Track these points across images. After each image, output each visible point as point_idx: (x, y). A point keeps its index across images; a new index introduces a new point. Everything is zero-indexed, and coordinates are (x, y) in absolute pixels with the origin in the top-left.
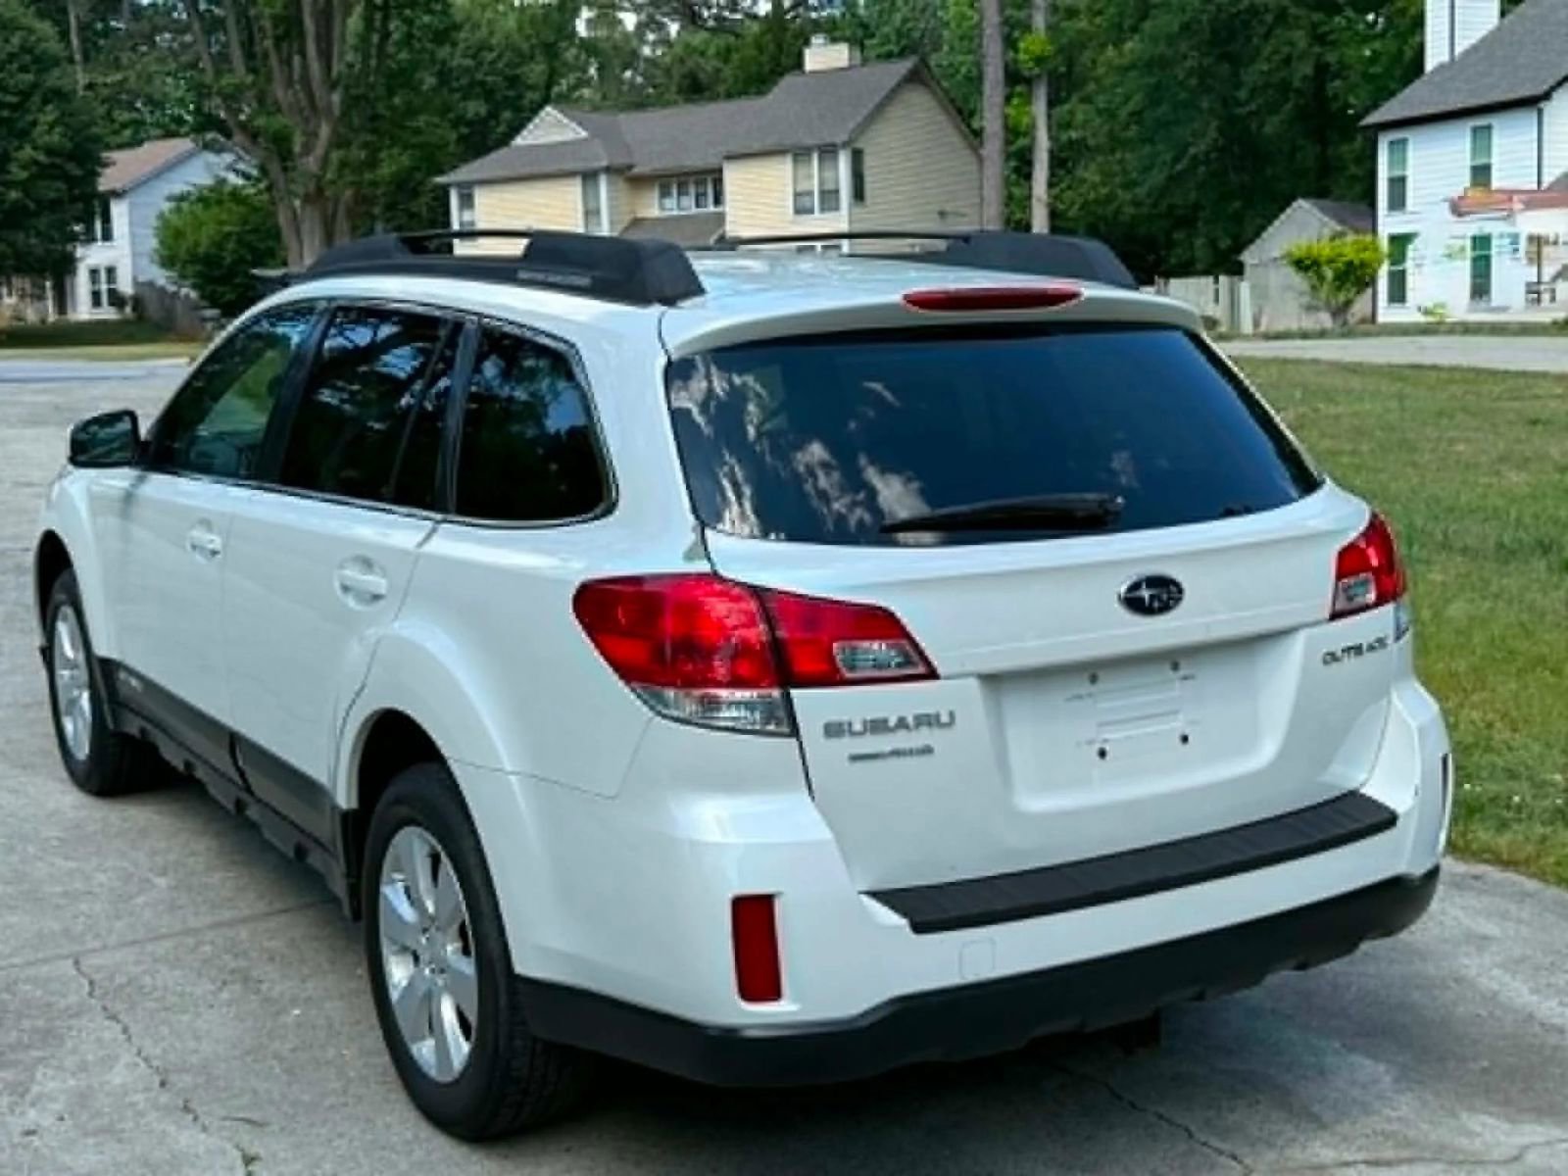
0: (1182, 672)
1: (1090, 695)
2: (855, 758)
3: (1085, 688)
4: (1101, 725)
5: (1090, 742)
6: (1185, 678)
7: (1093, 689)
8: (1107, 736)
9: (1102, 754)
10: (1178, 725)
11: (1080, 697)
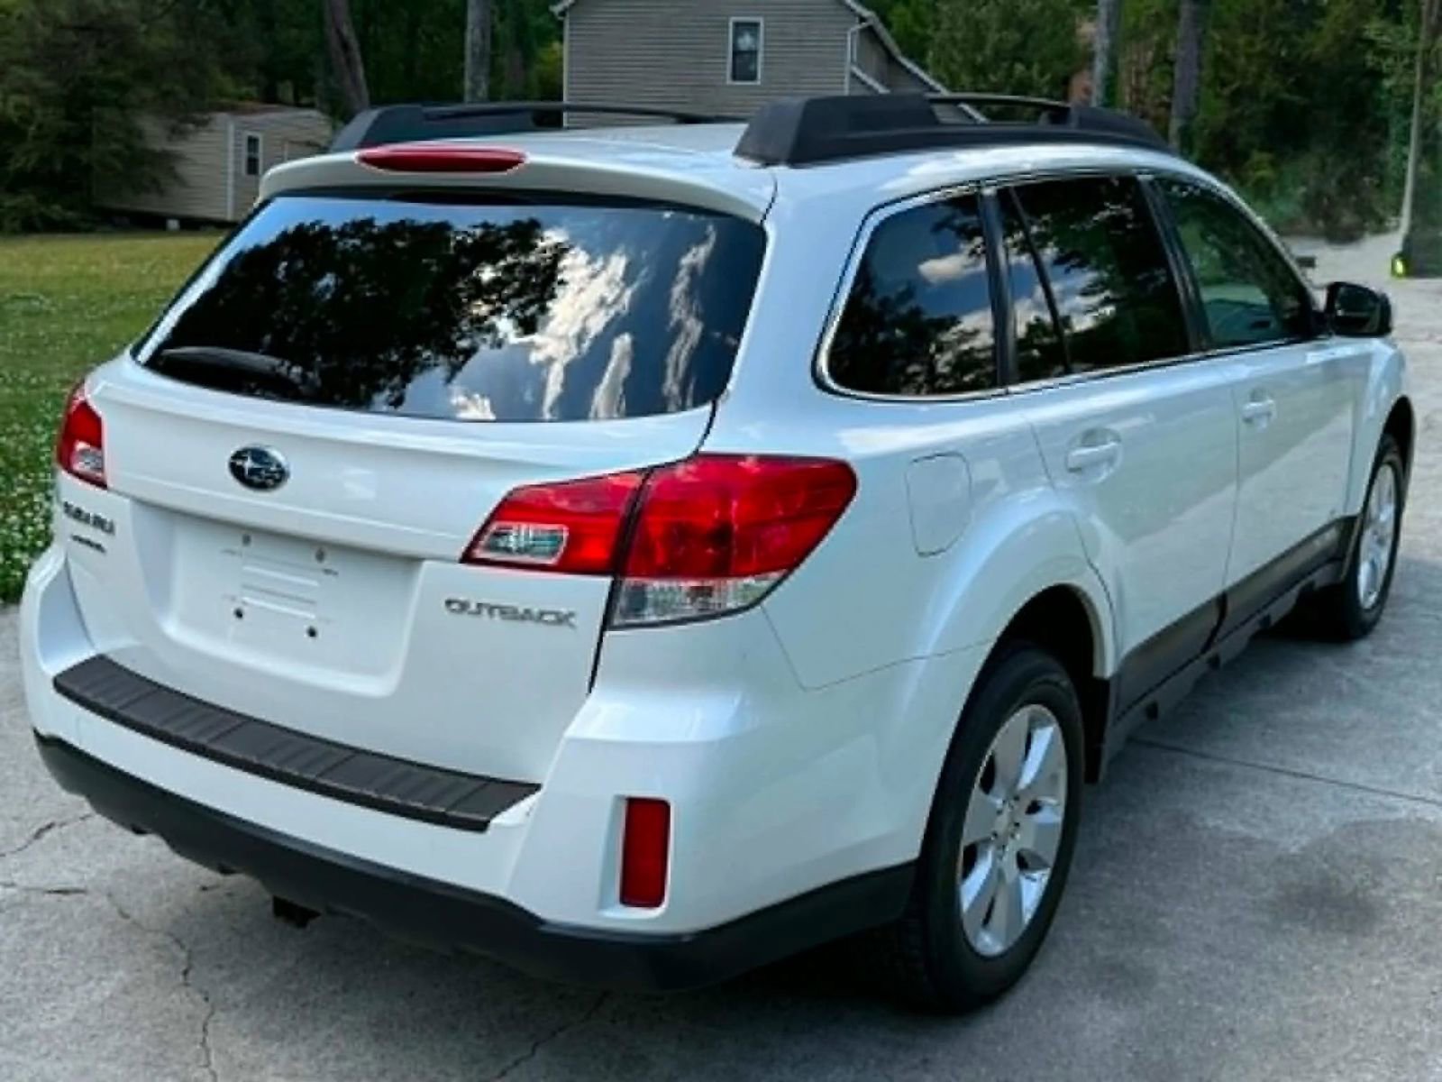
0: (326, 564)
1: (241, 555)
2: (78, 539)
3: (237, 545)
4: (246, 587)
5: (233, 599)
6: (327, 572)
7: (245, 549)
8: (247, 599)
9: (239, 614)
10: (310, 617)
11: (232, 553)
